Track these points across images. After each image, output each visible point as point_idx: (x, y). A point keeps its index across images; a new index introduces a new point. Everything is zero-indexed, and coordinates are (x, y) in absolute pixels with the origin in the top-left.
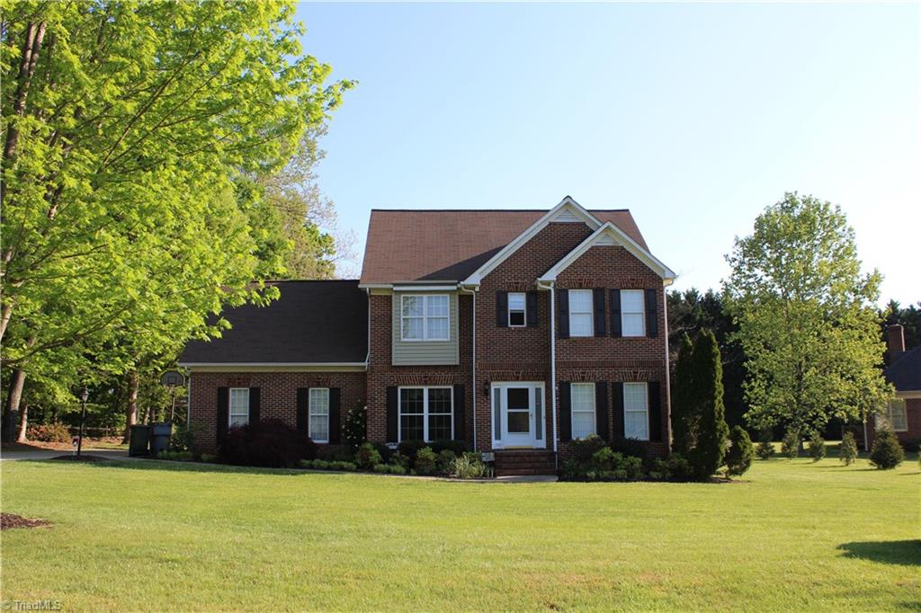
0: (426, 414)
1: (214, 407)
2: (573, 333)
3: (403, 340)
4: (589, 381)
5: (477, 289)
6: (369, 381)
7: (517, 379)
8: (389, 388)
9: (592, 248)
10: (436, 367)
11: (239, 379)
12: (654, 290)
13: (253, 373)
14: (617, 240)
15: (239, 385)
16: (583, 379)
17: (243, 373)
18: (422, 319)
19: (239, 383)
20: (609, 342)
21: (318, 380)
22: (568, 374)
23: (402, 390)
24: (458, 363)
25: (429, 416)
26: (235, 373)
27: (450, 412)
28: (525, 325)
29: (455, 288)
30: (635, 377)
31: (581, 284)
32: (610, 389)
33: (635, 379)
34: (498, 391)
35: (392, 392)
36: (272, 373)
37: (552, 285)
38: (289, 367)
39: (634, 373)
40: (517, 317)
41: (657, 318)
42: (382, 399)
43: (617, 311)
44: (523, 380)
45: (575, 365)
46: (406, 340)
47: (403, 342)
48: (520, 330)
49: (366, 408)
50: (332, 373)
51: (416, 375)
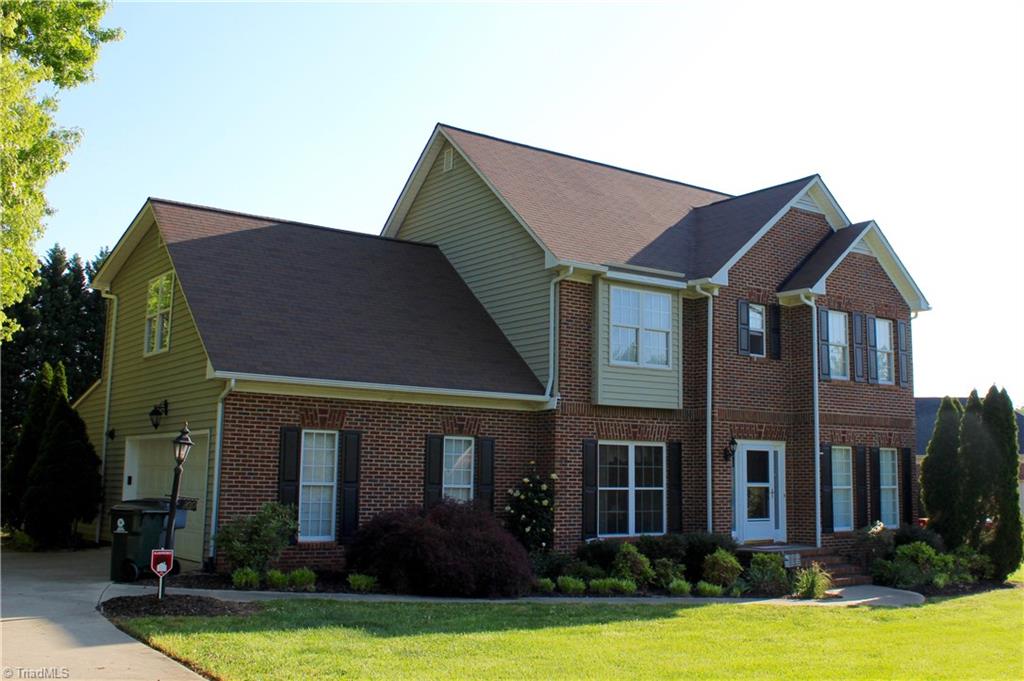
0: (632, 489)
1: (273, 466)
4: (849, 443)
5: (715, 293)
6: (558, 429)
7: (758, 437)
8: (585, 443)
10: (647, 410)
11: (321, 412)
13: (349, 402)
14: (872, 249)
15: (323, 425)
16: (843, 441)
17: (331, 401)
19: (323, 420)
20: (866, 389)
21: (460, 421)
23: (600, 446)
24: (681, 407)
25: (627, 485)
26: (316, 400)
27: (662, 486)
28: (764, 356)
29: (682, 285)
30: (890, 440)
32: (868, 456)
33: (890, 444)
35: (589, 449)
38: (413, 395)
39: (889, 435)
40: (755, 342)
42: (576, 461)
43: (873, 347)
44: (765, 439)
45: (836, 420)
47: (613, 367)
48: (758, 362)
49: (555, 477)
50: (482, 411)
51: (623, 422)
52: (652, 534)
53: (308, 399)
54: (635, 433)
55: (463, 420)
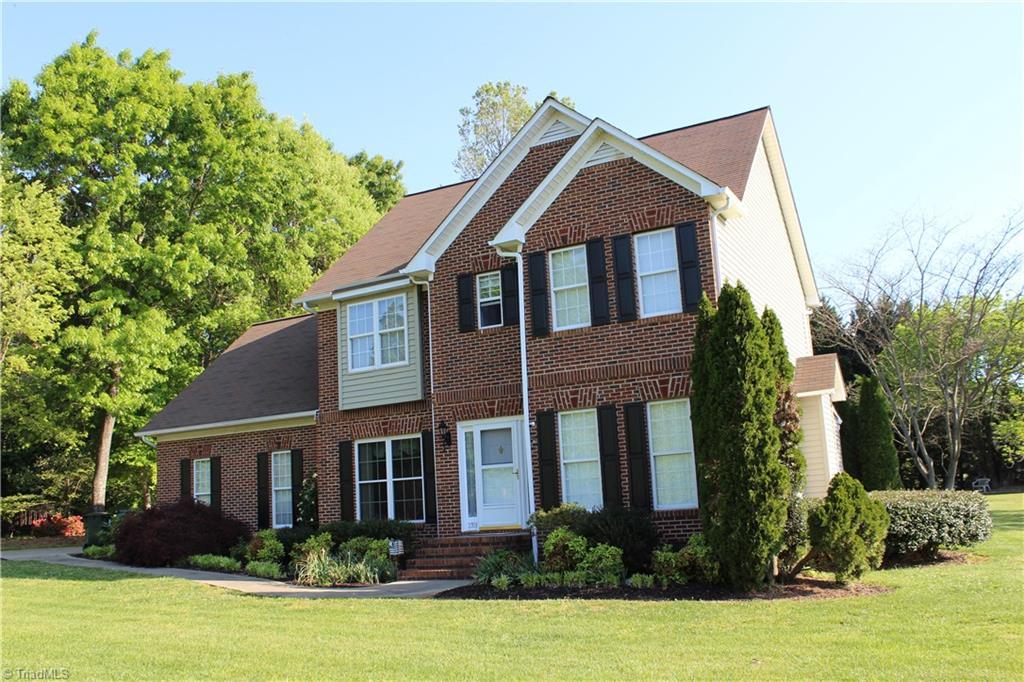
0: (390, 480)
1: (178, 486)
2: (557, 327)
3: (351, 371)
4: (585, 406)
5: (431, 278)
6: (320, 436)
7: (492, 414)
8: (341, 445)
9: (580, 174)
10: (397, 408)
11: (200, 447)
12: (691, 225)
13: (214, 438)
14: (621, 150)
15: (201, 455)
16: (575, 404)
18: (372, 335)
19: (201, 453)
20: (617, 331)
21: (279, 440)
22: (551, 398)
23: (359, 445)
24: (420, 398)
25: (395, 482)
26: (197, 440)
28: (502, 324)
29: (407, 281)
30: (664, 390)
31: (564, 239)
32: (620, 417)
33: (664, 395)
34: (469, 436)
35: (345, 449)
36: (232, 436)
37: (520, 249)
39: (661, 382)
40: (490, 313)
41: (698, 275)
42: (334, 461)
43: (626, 275)
44: (501, 414)
45: (559, 381)
46: (356, 370)
47: (351, 375)
48: (493, 333)
49: (315, 475)
50: (293, 429)
51: (375, 420)
52: (412, 521)
53: (192, 440)
54: (385, 430)
55: (280, 438)
